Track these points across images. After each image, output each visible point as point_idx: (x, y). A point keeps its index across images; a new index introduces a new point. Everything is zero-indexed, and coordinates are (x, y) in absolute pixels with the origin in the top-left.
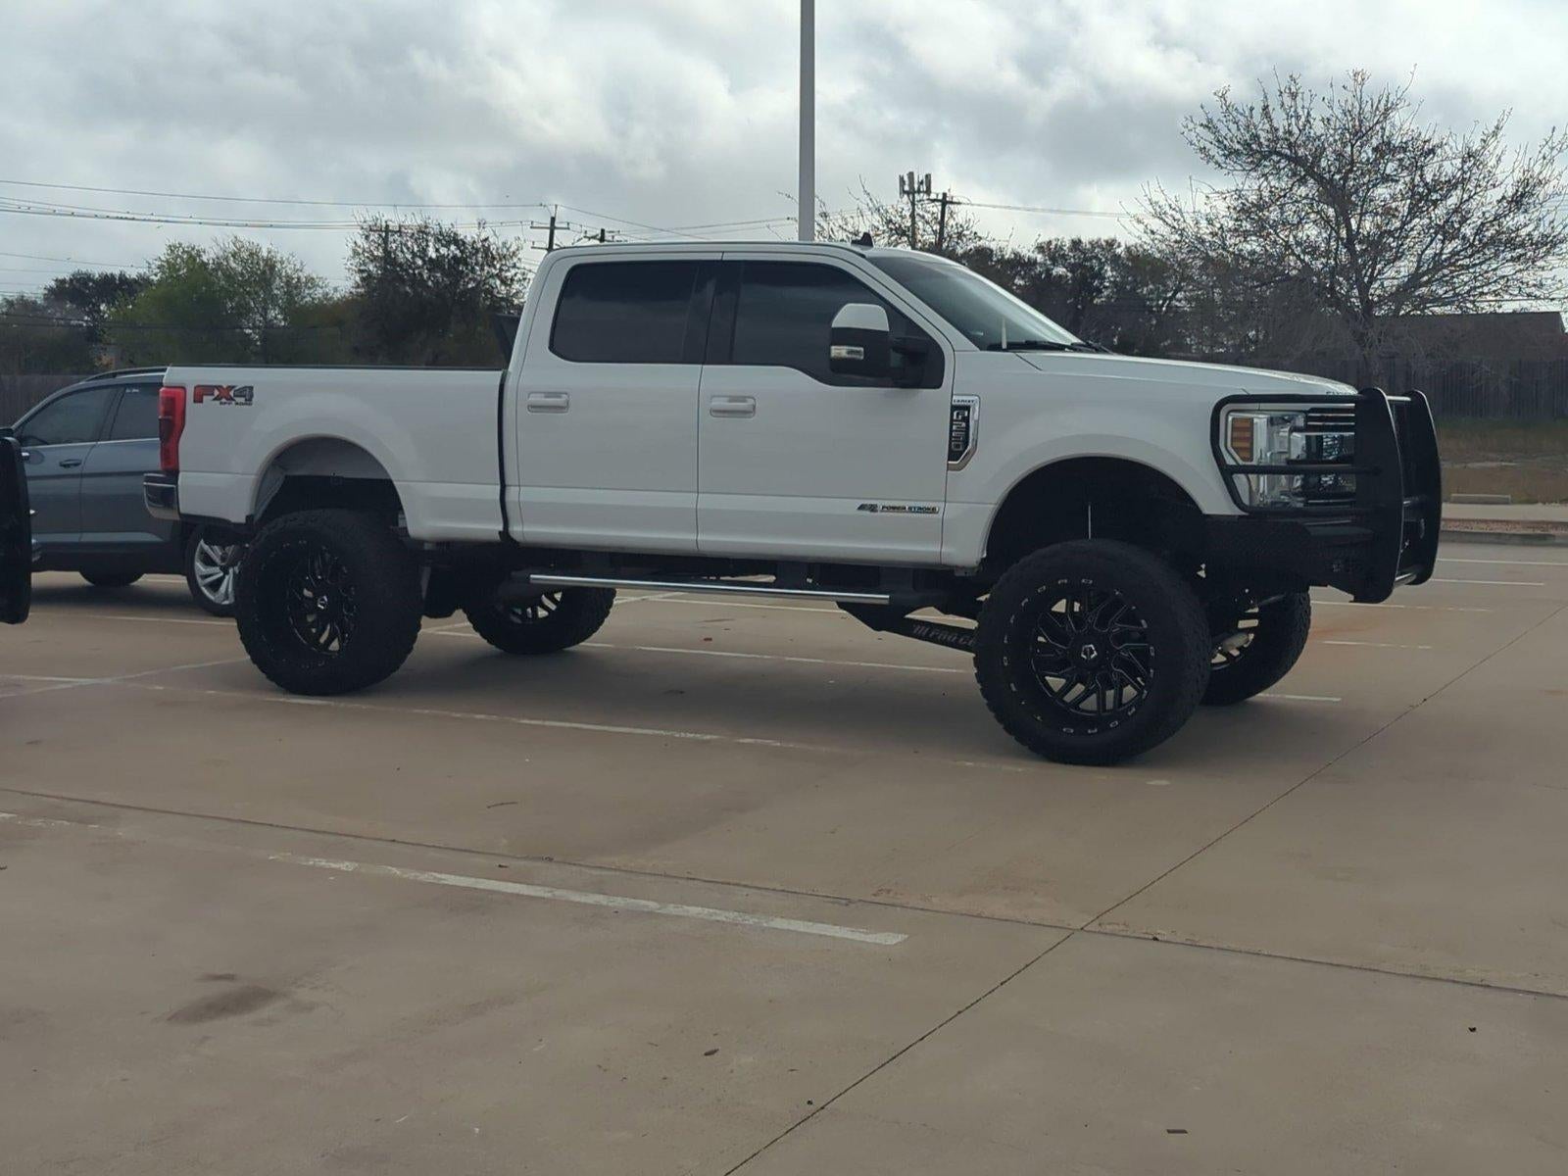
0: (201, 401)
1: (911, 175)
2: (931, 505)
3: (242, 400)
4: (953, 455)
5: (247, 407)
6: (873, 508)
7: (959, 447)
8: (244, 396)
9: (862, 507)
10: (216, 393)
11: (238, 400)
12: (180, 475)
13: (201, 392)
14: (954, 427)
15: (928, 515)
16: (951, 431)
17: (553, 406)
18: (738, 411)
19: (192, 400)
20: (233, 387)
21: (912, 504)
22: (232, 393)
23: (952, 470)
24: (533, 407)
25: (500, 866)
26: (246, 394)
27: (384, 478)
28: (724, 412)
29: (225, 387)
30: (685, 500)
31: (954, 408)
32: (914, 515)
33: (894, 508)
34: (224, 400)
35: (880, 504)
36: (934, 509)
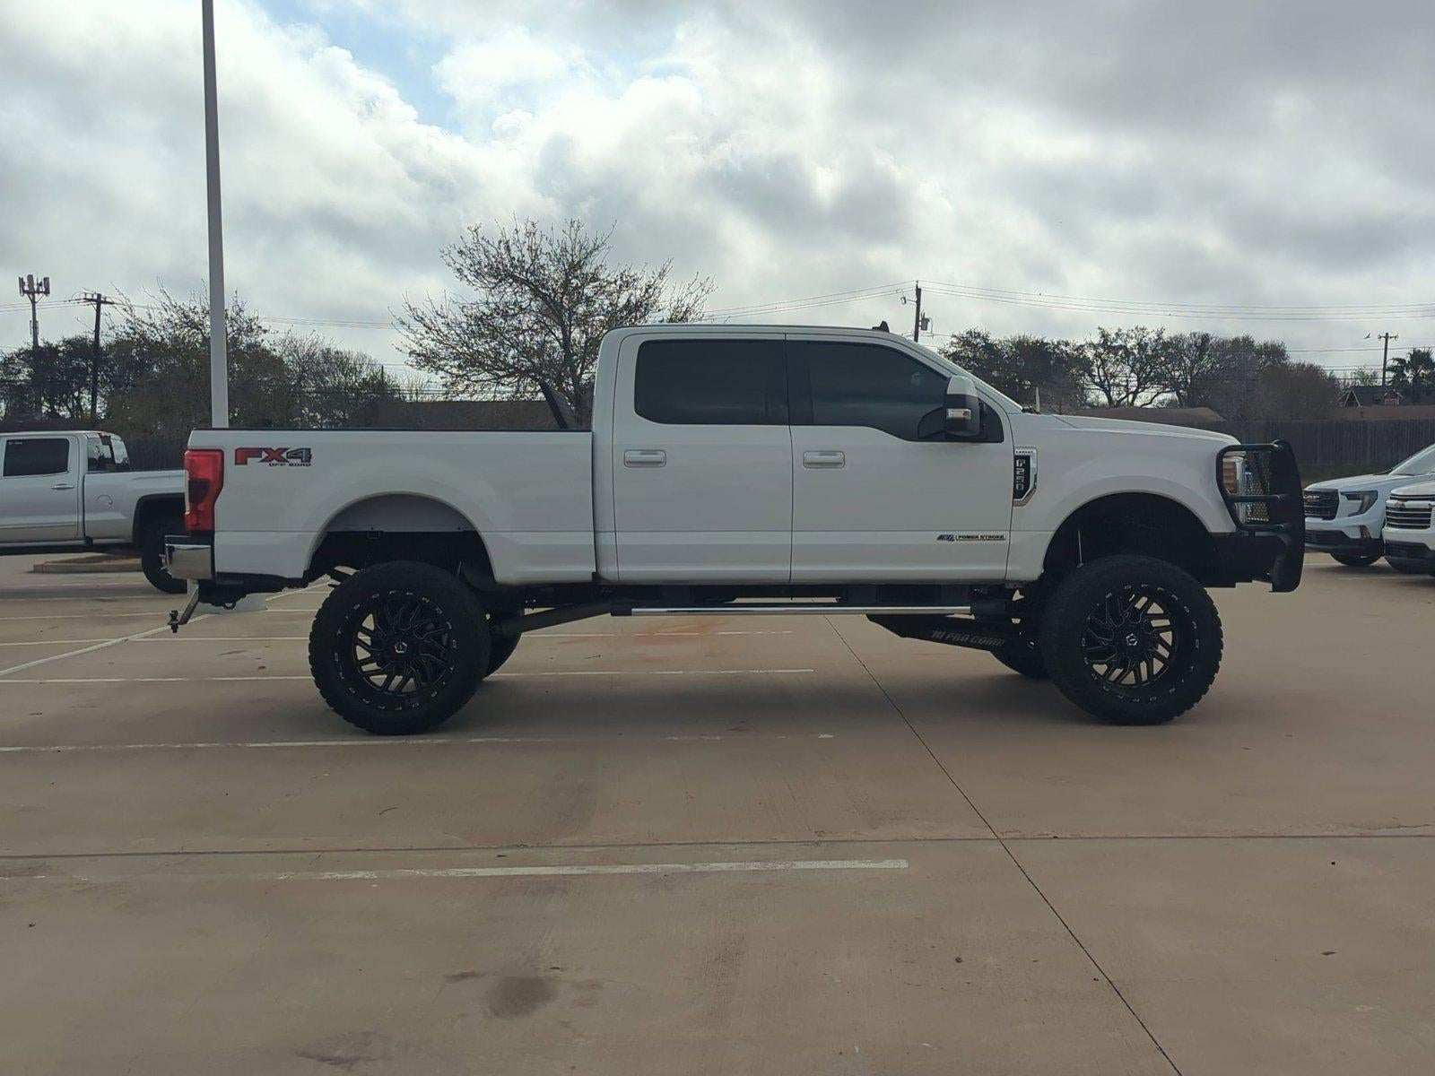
0: (246, 463)
1: (30, 278)
2: (999, 534)
3: (299, 461)
4: (1018, 494)
5: (305, 467)
6: (950, 538)
7: (1023, 487)
8: (301, 458)
9: (941, 538)
10: (264, 455)
11: (292, 461)
12: (216, 535)
13: (243, 456)
14: (1018, 473)
15: (998, 542)
16: (1015, 475)
17: (650, 462)
18: (828, 463)
19: (233, 461)
20: (286, 449)
21: (984, 534)
22: (284, 455)
23: (1017, 505)
24: (630, 462)
25: (499, 856)
26: (304, 456)
27: (469, 529)
28: (817, 463)
29: (275, 449)
30: (782, 539)
31: (1016, 458)
32: (986, 542)
33: (968, 537)
34: (274, 462)
35: (956, 534)
36: (1002, 537)
